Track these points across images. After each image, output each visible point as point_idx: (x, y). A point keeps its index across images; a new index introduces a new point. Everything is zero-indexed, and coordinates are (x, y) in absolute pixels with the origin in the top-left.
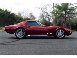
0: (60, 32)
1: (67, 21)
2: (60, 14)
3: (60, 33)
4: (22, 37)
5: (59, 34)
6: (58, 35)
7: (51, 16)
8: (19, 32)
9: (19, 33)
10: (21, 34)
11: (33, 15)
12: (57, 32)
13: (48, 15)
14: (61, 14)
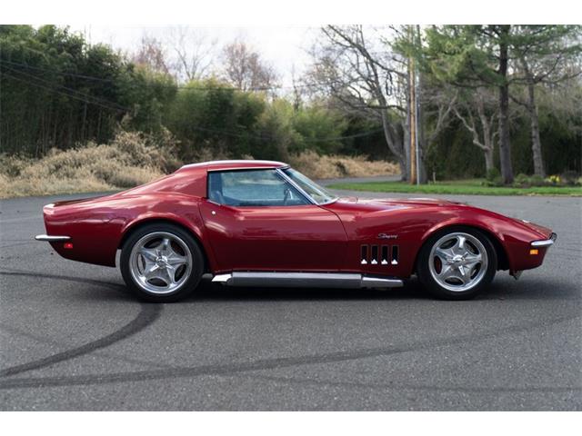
0: (458, 251)
1: (514, 109)
2: (461, 58)
3: (458, 257)
4: (173, 287)
5: (446, 269)
6: (438, 270)
7: (390, 71)
8: (152, 253)
9: (154, 261)
10: (162, 270)
11: (254, 59)
12: (437, 247)
13: (372, 62)
14: (469, 55)
